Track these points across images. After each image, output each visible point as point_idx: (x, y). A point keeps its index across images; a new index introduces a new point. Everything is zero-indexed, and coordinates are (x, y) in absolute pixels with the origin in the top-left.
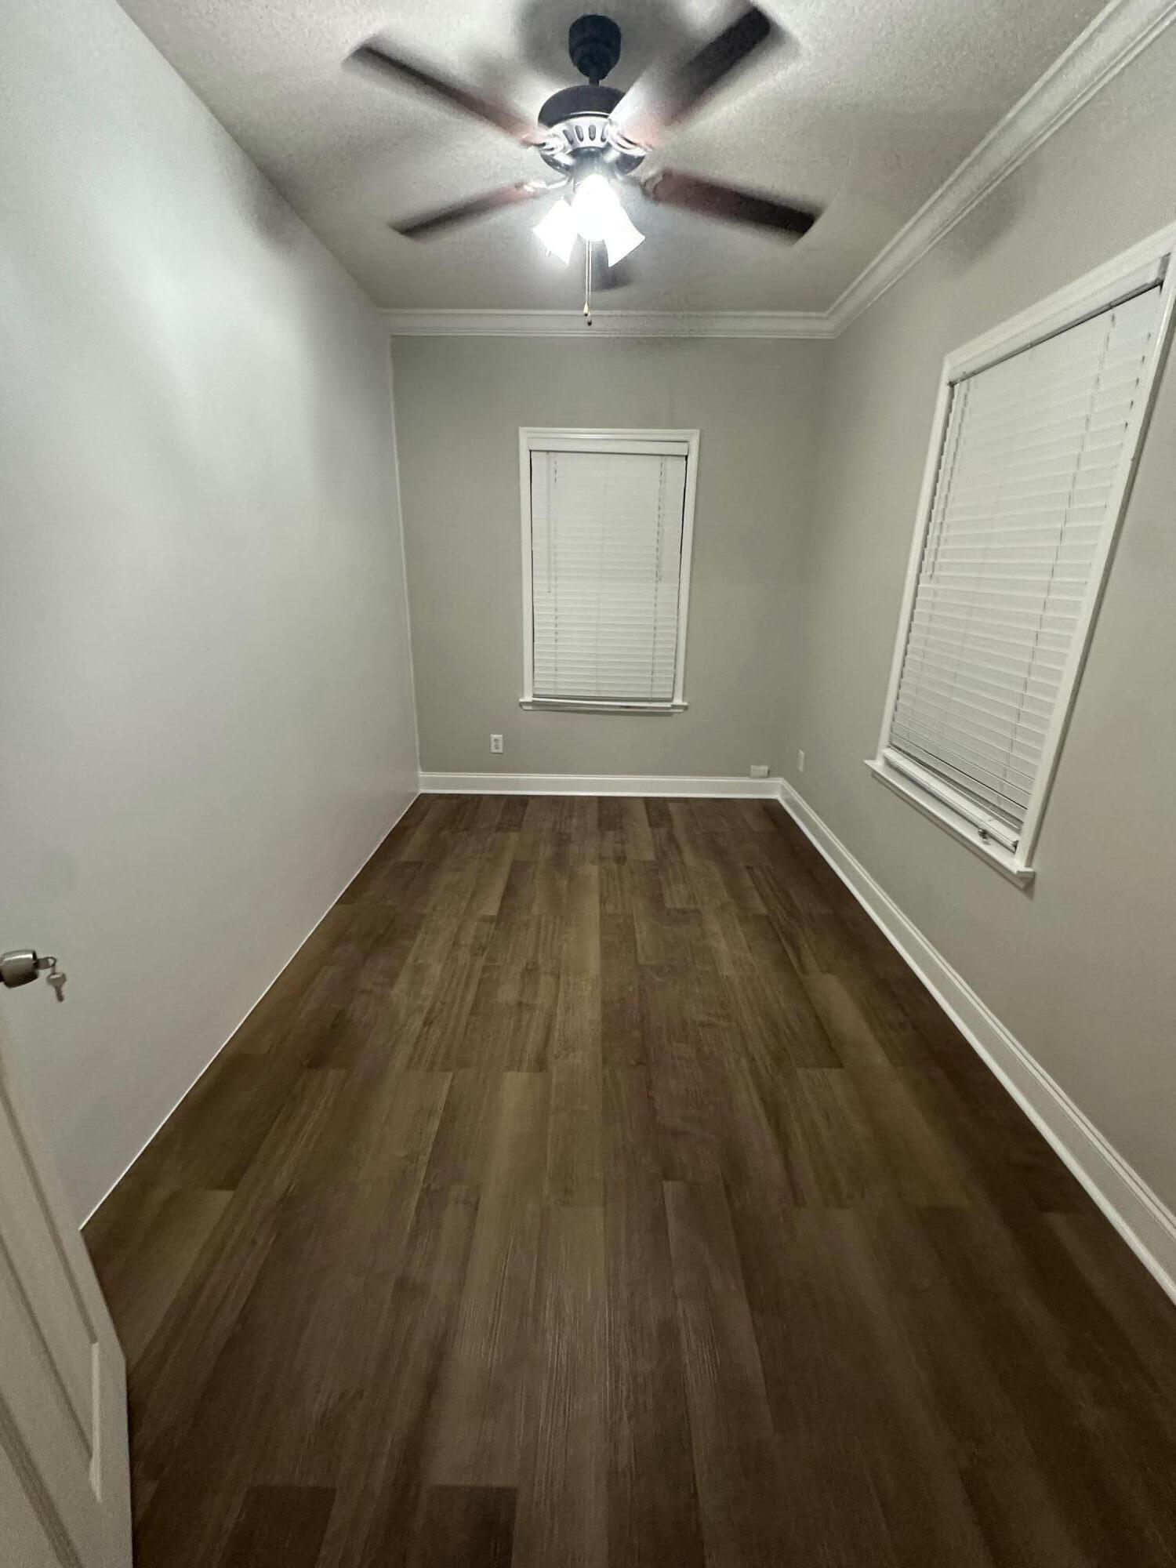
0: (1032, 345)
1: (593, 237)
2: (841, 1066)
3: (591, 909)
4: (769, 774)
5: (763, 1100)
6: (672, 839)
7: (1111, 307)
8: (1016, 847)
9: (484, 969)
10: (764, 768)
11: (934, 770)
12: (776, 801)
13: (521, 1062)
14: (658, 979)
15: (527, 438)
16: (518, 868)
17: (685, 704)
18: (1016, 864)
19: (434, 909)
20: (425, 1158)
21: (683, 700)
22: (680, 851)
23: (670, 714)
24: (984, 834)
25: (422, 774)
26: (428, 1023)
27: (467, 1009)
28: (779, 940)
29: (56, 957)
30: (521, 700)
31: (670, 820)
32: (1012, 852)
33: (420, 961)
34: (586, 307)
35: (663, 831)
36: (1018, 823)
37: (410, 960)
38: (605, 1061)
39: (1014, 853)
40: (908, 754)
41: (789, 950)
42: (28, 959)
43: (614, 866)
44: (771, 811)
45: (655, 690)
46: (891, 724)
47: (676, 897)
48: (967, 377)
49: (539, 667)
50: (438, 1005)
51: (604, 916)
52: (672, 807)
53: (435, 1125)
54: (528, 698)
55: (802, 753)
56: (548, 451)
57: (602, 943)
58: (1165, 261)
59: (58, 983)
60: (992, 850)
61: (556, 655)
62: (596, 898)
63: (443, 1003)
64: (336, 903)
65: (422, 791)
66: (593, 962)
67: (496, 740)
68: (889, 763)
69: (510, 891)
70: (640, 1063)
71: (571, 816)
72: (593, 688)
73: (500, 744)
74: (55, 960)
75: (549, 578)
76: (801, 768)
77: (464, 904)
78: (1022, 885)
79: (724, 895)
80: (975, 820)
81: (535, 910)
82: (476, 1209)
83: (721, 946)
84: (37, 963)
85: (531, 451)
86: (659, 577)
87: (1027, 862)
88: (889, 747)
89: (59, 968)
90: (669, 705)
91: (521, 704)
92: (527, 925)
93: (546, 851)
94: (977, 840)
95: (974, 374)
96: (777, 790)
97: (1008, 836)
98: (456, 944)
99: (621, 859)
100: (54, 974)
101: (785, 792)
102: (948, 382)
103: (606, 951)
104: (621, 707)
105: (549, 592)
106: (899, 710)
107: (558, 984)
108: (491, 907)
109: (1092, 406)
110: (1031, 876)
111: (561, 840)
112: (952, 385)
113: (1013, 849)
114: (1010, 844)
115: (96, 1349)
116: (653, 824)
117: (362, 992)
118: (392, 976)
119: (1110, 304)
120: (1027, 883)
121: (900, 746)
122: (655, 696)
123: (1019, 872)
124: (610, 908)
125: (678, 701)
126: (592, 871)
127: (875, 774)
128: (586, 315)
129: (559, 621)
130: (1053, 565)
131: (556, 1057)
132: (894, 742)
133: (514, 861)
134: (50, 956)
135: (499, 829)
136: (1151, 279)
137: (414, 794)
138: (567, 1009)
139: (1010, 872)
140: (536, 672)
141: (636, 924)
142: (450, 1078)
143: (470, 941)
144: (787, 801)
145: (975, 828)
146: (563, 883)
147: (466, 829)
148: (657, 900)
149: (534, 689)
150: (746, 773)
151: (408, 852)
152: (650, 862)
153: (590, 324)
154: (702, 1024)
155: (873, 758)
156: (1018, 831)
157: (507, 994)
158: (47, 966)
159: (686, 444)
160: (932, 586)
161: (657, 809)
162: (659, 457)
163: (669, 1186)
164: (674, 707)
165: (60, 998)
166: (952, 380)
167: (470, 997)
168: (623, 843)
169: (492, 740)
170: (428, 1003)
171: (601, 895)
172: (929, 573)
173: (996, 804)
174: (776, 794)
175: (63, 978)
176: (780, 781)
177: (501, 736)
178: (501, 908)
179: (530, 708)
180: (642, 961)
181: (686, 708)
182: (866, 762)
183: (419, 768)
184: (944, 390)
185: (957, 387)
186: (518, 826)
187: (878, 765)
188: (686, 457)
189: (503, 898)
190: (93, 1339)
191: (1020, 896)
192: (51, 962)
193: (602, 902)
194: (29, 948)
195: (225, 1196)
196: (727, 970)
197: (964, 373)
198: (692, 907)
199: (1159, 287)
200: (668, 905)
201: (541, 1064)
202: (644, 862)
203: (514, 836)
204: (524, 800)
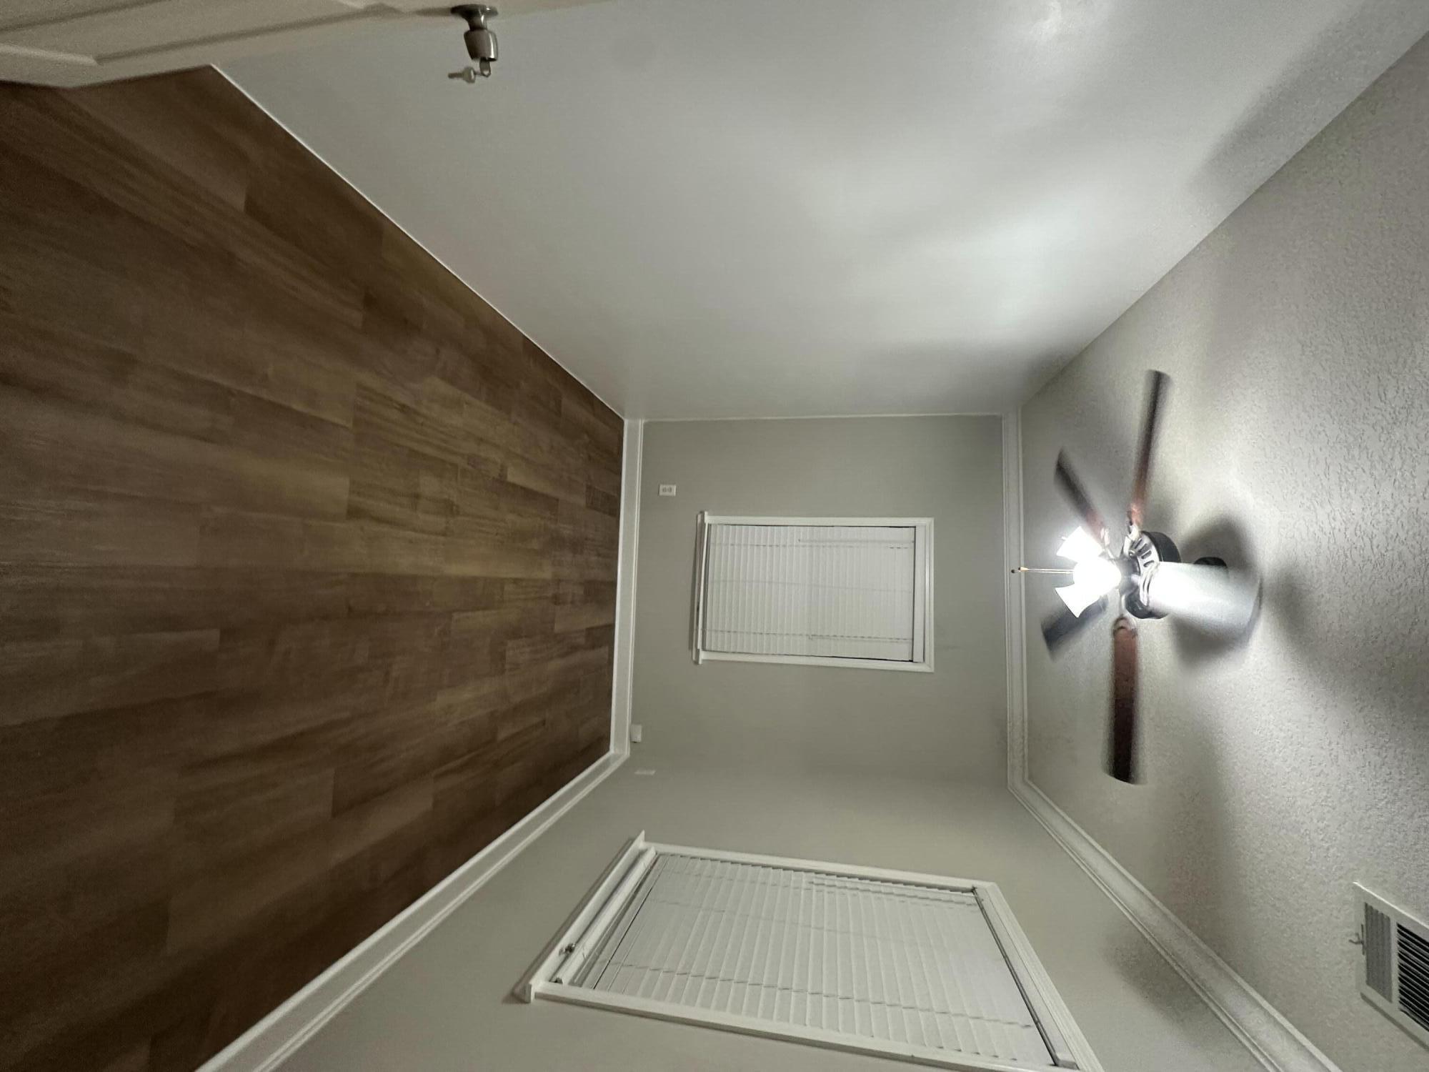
0: (1005, 957)
1: (1077, 574)
2: (336, 813)
3: (509, 569)
4: (633, 743)
5: (302, 734)
6: (574, 649)
7: (1037, 1022)
8: (556, 982)
9: (455, 466)
10: (639, 738)
11: (634, 897)
12: (608, 750)
13: (359, 494)
14: (436, 630)
15: (925, 524)
16: (550, 504)
17: (700, 662)
18: (539, 984)
19: (515, 424)
20: (265, 394)
21: (703, 660)
22: (562, 656)
23: (691, 648)
24: (570, 950)
25: (641, 423)
26: (403, 408)
27: (416, 446)
28: (469, 751)
29: (490, 77)
30: (706, 513)
31: (593, 647)
32: (552, 977)
33: (465, 406)
34: (1026, 569)
35: (582, 641)
36: (580, 982)
37: (467, 397)
38: (354, 575)
39: (550, 981)
40: (648, 874)
41: (459, 762)
42: (490, 54)
43: (550, 593)
44: (596, 746)
45: (713, 634)
46: (678, 855)
47: (517, 652)
48: (979, 903)
49: (735, 529)
50: (421, 420)
51: (502, 582)
52: (604, 650)
53: (297, 406)
54: (708, 519)
55: (653, 772)
56: (915, 542)
57: (475, 579)
58: (1073, 1066)
59: (466, 75)
60: (554, 958)
61: (746, 545)
62: (519, 576)
63: (422, 424)
64: (524, 336)
65: (626, 422)
66: (456, 569)
67: (671, 490)
68: (641, 854)
69: (529, 495)
70: (350, 609)
71: (599, 555)
72: (716, 578)
73: (667, 493)
74: (487, 76)
75: (811, 541)
76: (638, 773)
77: (519, 451)
78: (517, 990)
79: (517, 699)
80: (583, 941)
81: (510, 517)
82: (205, 440)
83: (466, 694)
84: (486, 61)
85: (915, 527)
86: (812, 637)
87: (540, 993)
88: (657, 854)
89: (479, 79)
90: (699, 646)
91: (702, 513)
92: (496, 508)
93: (567, 530)
94: (564, 943)
95: (982, 909)
96: (618, 750)
97: (567, 974)
98: (481, 441)
99: (556, 600)
100: (475, 74)
101: (616, 757)
102: (975, 886)
103: (466, 583)
104: (698, 603)
105: (799, 540)
106: (691, 861)
107: (437, 534)
108: (515, 476)
109: (956, 1015)
110: (526, 999)
111: (576, 546)
112: (973, 890)
113: (554, 979)
114: (559, 975)
115: (89, 60)
116: (590, 631)
117: (438, 351)
118: (452, 380)
119: (1039, 1021)
120: (519, 996)
121: (657, 865)
122: (708, 633)
123: (530, 986)
124: (509, 588)
125: (703, 655)
126: (546, 573)
127: (632, 840)
128: (1019, 569)
129: (775, 548)
130: (821, 994)
131: (362, 529)
132: (661, 858)
133: (558, 500)
134: (491, 72)
135: (589, 488)
136: (1059, 1055)
137: (623, 415)
138: (411, 542)
139: (530, 977)
140: (731, 527)
141: (494, 612)
142: (347, 426)
143: (482, 454)
144: (608, 760)
145: (576, 940)
146: (535, 544)
147: (590, 458)
148: (515, 633)
149: (716, 525)
150: (635, 720)
151: (571, 406)
152: (552, 629)
153: (1013, 571)
154: (387, 673)
155: (646, 839)
156: (572, 983)
157: (429, 485)
158: (482, 69)
159: (922, 660)
160: (804, 885)
161: (603, 636)
162: (911, 637)
163: (215, 634)
164: (698, 651)
165: (452, 76)
166: (977, 890)
167: (428, 450)
168: (572, 602)
169: (672, 486)
170: (424, 411)
171: (521, 580)
172: (815, 881)
173: (599, 960)
174: (615, 750)
175: (470, 81)
176: (627, 753)
177: (675, 494)
178: (514, 485)
179: (699, 521)
180: (456, 616)
181: (696, 662)
182: (643, 833)
183: (647, 421)
184: (967, 884)
185: (971, 894)
186: (592, 506)
187: (640, 843)
188: (912, 661)
189: (522, 488)
190: (100, 59)
191: (505, 992)
192: (486, 73)
193: (516, 581)
194: (499, 55)
195: (239, 202)
196: (442, 700)
197: (983, 900)
198: (507, 667)
199: (1052, 1063)
200: (510, 644)
201: (354, 513)
202: (553, 622)
203: (582, 501)
204: (615, 513)
